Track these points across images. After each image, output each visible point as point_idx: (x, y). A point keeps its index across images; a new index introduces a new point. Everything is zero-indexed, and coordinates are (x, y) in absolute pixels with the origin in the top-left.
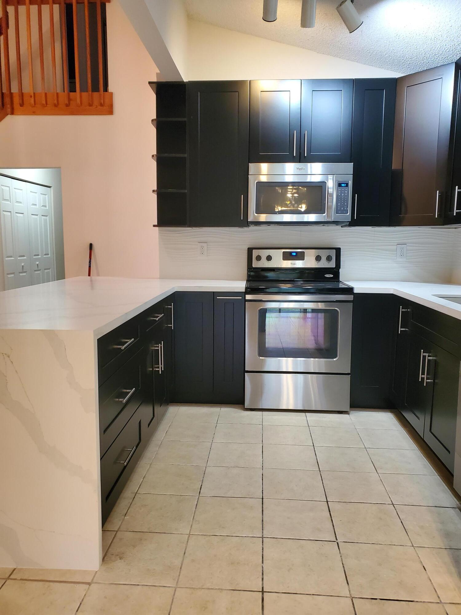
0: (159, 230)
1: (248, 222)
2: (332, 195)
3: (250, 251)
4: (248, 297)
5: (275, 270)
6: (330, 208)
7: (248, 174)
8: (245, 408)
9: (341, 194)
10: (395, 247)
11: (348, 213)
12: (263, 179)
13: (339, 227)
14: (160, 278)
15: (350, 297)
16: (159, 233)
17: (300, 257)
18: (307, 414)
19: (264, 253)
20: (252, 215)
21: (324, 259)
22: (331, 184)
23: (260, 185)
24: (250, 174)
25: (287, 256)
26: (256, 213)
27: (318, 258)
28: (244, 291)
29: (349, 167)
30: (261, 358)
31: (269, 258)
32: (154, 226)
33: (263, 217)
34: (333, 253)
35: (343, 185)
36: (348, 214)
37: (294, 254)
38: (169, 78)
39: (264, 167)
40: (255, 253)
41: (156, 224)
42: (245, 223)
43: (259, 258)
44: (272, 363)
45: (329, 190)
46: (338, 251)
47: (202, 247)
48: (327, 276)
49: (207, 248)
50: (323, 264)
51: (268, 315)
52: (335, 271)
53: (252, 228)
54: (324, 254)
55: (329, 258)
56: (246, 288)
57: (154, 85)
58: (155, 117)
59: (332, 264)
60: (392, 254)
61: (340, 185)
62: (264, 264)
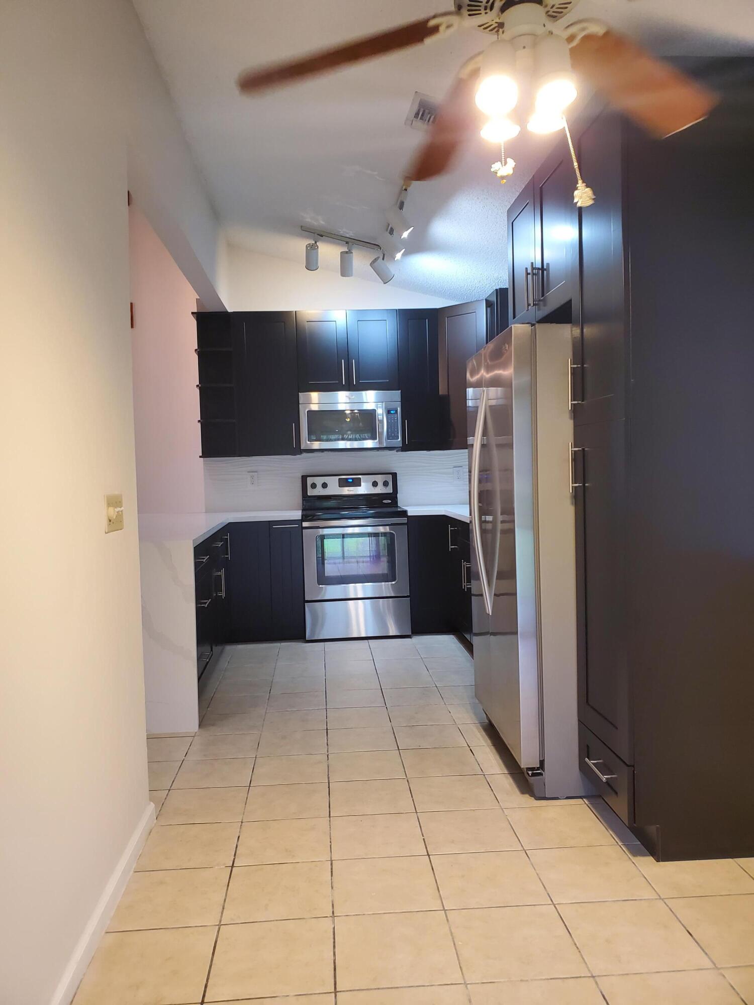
0: (204, 461)
1: (301, 449)
2: (382, 422)
3: (304, 479)
4: (305, 524)
5: (332, 498)
6: (381, 434)
7: (299, 404)
8: (307, 639)
9: (391, 421)
10: (451, 470)
11: (398, 438)
12: (314, 407)
13: (394, 452)
14: (206, 512)
15: (404, 520)
16: (204, 464)
17: (357, 483)
18: (369, 641)
19: (319, 481)
20: (305, 443)
21: (380, 484)
22: (380, 411)
23: (310, 413)
24: (300, 403)
25: (343, 483)
26: (308, 441)
27: (375, 484)
28: (300, 518)
29: (396, 395)
30: (321, 586)
31: (325, 485)
32: (200, 457)
33: (316, 445)
34: (389, 478)
35: (392, 412)
36: (399, 440)
37: (351, 480)
38: (211, 308)
39: (315, 396)
40: (310, 481)
41: (201, 455)
42: (297, 450)
43: (314, 486)
44: (333, 591)
45: (379, 417)
46: (394, 476)
47: (252, 477)
48: (385, 501)
49: (258, 477)
50: (380, 489)
51: (326, 541)
52: (393, 496)
53: (304, 455)
54: (380, 479)
55: (386, 484)
56: (302, 516)
57: (195, 315)
58: (196, 348)
59: (389, 490)
60: (450, 477)
61: (389, 412)
62: (319, 491)
